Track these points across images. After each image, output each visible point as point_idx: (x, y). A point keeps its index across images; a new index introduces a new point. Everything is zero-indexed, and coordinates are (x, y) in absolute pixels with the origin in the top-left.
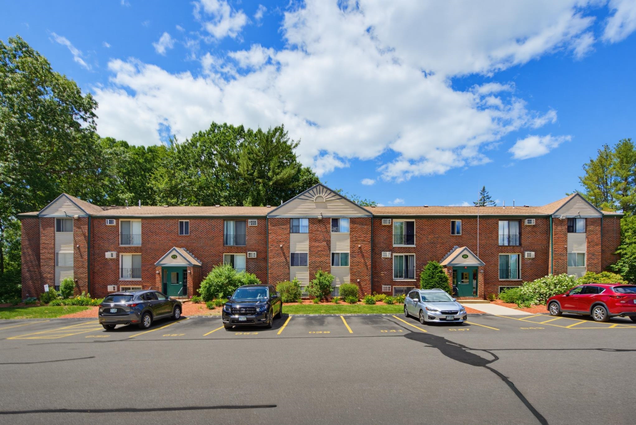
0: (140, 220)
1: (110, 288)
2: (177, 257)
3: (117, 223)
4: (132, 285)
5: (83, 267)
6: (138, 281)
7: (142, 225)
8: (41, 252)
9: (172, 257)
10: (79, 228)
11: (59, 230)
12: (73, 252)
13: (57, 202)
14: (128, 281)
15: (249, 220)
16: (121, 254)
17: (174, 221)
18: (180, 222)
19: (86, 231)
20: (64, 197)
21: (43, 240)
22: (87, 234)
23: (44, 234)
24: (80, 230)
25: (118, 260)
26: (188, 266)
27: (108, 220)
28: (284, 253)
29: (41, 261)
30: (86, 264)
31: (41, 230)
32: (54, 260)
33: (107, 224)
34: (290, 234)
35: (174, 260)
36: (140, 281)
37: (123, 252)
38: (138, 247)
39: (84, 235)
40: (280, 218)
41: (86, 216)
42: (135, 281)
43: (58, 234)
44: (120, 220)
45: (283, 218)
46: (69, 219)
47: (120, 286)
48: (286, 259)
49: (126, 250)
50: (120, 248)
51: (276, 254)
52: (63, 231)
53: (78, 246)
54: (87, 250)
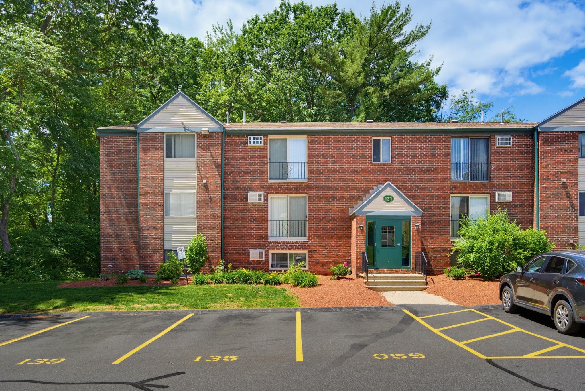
0: (305, 137)
1: (255, 255)
2: (393, 199)
3: (265, 144)
4: (291, 249)
5: (213, 218)
6: (302, 243)
7: (308, 147)
8: (141, 191)
9: (384, 199)
10: (207, 150)
11: (169, 155)
12: (195, 191)
13: (168, 107)
14: (284, 243)
15: (498, 137)
16: (270, 196)
17: (361, 140)
18: (374, 140)
19: (220, 156)
20: (180, 97)
21: (144, 171)
22: (220, 161)
23: (145, 162)
24: (209, 154)
25: (266, 206)
26: (413, 214)
27: (252, 137)
28: (568, 193)
29: (141, 207)
30: (218, 212)
31: (142, 154)
32: (163, 206)
33: (249, 144)
34: (579, 159)
35: (388, 205)
36: (306, 243)
37: (276, 193)
38: (301, 184)
39: (215, 162)
40: (561, 132)
41: (220, 131)
42: (297, 243)
43: (168, 161)
44: (270, 137)
45: (566, 132)
46: (188, 134)
47: (269, 251)
48: (571, 202)
49: (280, 189)
50: (271, 185)
51: (553, 194)
52: (175, 157)
53: (204, 181)
54: (219, 188)
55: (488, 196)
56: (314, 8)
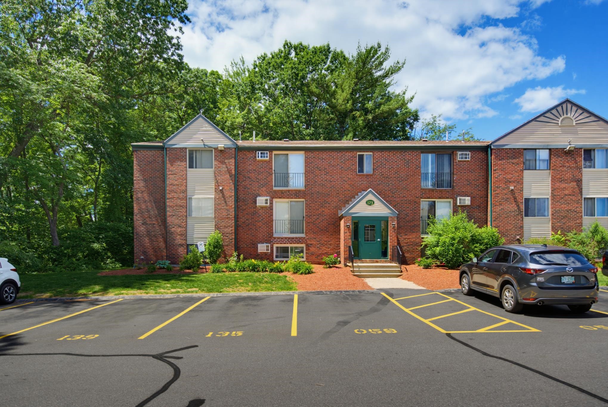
0: (303, 152)
1: (262, 248)
2: (374, 203)
3: (271, 158)
4: (291, 243)
5: (228, 218)
6: (300, 238)
7: (306, 160)
8: (168, 196)
9: (367, 203)
10: (223, 162)
11: (191, 166)
12: (213, 196)
13: (190, 127)
14: (286, 238)
15: (459, 153)
16: (275, 200)
17: (348, 154)
18: (359, 155)
19: (233, 167)
20: (201, 119)
21: (170, 179)
22: (233, 172)
23: (172, 171)
24: (224, 166)
25: (271, 208)
26: (390, 215)
27: (260, 152)
28: (515, 198)
29: (168, 209)
30: (232, 213)
31: (168, 165)
32: (186, 208)
33: (257, 158)
34: (524, 171)
35: (370, 208)
36: (304, 238)
37: (280, 198)
38: (299, 191)
39: (229, 171)
40: (510, 149)
41: (233, 147)
42: (296, 238)
43: (191, 172)
44: (275, 152)
45: (514, 149)
46: (207, 149)
47: (274, 245)
48: (518, 206)
49: (282, 195)
50: (275, 192)
51: (503, 199)
52: (196, 168)
53: (221, 188)
54: (233, 194)
55: (451, 200)
56: (311, 47)
